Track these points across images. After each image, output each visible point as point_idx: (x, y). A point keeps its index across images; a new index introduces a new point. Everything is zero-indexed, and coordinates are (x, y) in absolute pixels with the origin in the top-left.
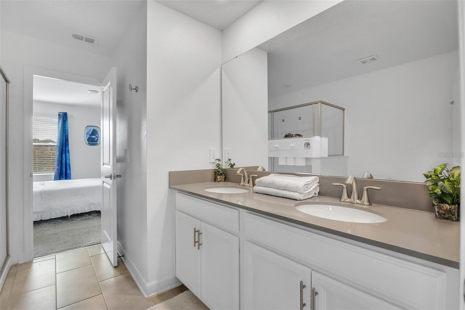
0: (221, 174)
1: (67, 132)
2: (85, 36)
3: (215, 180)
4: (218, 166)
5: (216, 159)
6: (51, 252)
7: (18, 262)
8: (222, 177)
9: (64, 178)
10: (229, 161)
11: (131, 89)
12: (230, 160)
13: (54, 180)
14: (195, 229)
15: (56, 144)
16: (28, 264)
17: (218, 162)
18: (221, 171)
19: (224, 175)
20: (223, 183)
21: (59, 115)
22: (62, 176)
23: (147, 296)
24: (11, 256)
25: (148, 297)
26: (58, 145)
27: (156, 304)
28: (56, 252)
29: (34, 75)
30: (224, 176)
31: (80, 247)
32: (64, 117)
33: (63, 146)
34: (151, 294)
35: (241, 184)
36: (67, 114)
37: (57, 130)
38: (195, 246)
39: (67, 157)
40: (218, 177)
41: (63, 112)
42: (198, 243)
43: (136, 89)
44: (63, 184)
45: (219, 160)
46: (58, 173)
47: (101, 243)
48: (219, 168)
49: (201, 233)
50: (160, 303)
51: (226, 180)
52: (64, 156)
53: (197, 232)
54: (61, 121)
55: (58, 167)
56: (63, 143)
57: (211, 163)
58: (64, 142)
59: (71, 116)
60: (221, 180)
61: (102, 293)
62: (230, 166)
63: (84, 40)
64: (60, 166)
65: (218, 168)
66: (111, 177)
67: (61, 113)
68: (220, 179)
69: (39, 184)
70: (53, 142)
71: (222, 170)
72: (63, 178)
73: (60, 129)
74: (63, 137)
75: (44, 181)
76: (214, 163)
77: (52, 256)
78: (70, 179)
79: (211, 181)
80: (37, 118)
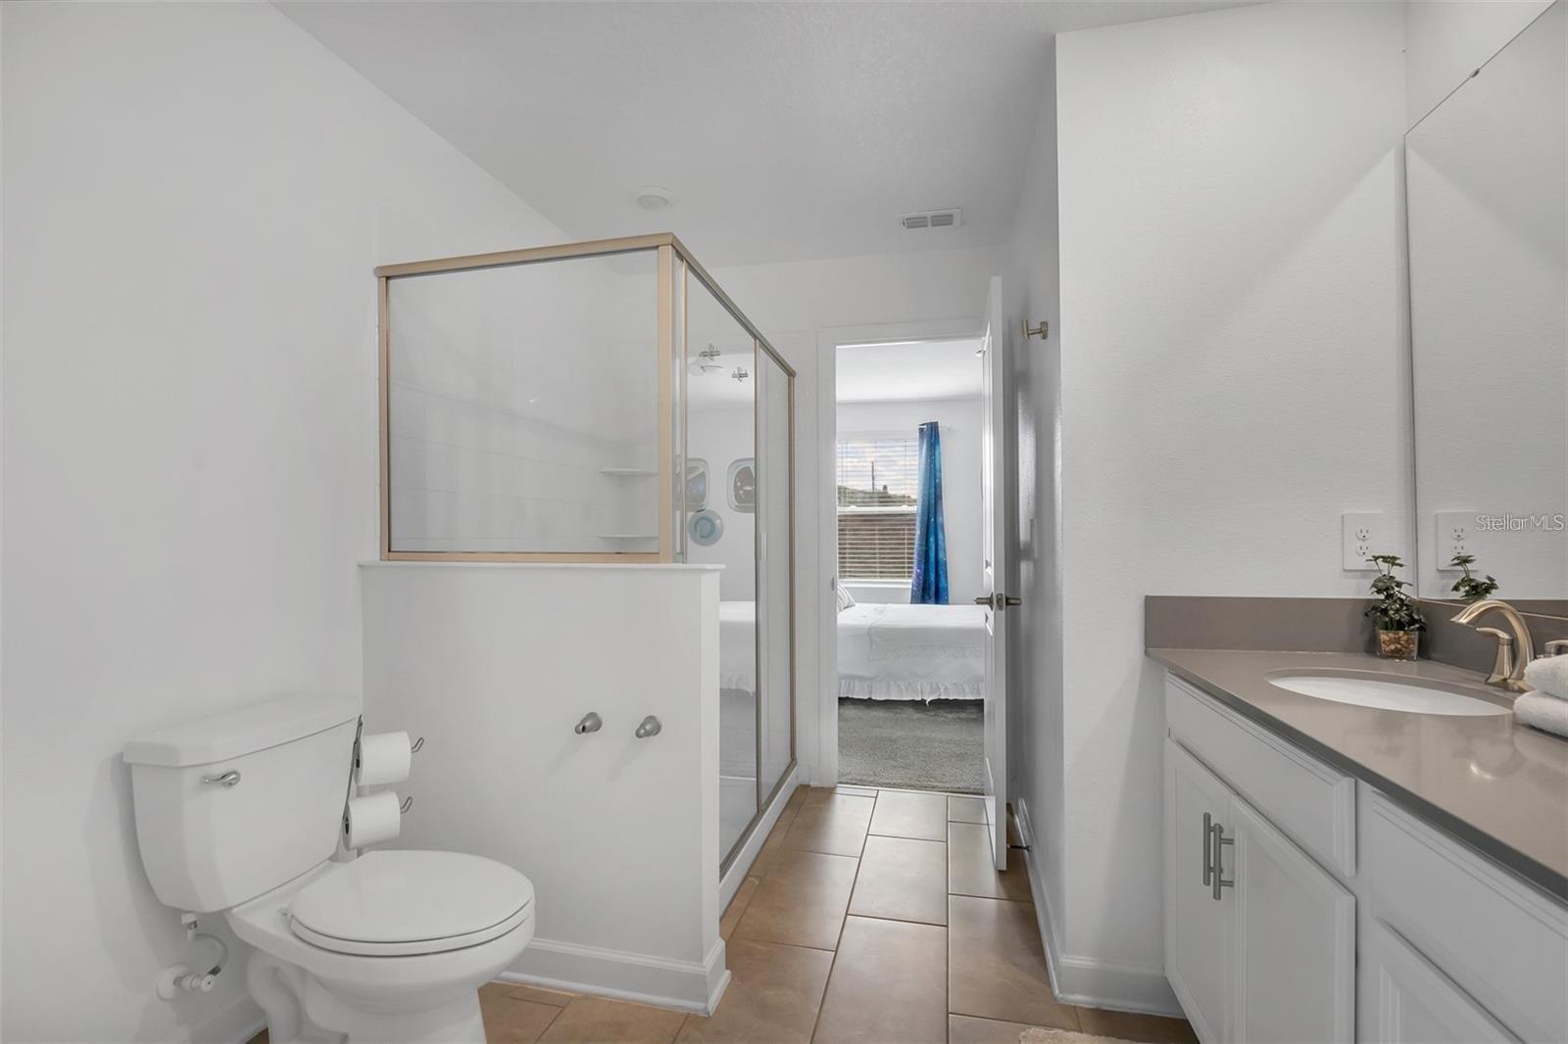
0: (1400, 626)
1: (938, 474)
2: (929, 214)
3: (1372, 647)
4: (1386, 586)
5: (1376, 558)
6: (871, 779)
7: (810, 781)
8: (1405, 637)
9: (933, 599)
10: (1460, 568)
11: (1029, 335)
12: (1464, 561)
13: (911, 603)
14: (1207, 818)
15: (915, 509)
16: (826, 794)
17: (1384, 567)
18: (1397, 611)
19: (1418, 629)
20: (1414, 665)
21: (921, 430)
22: (929, 595)
23: (1061, 996)
24: (799, 763)
25: (1062, 998)
26: (920, 511)
27: (1082, 1032)
28: (881, 785)
29: (838, 347)
30: (1415, 636)
31: (933, 787)
32: (931, 435)
33: (929, 513)
34: (1073, 993)
35: (1495, 678)
36: (939, 424)
37: (917, 472)
38: (1207, 882)
39: (940, 542)
40: (1384, 636)
41: (929, 421)
42: (1216, 876)
43: (1041, 332)
44: (931, 615)
45: (1391, 560)
46: (918, 583)
47: (983, 795)
48: (1387, 597)
49: (1230, 842)
50: (1094, 1035)
51: (1425, 651)
52: (932, 539)
53: (1215, 836)
54: (925, 447)
55: (920, 569)
56: (929, 507)
57: (1348, 574)
58: (933, 502)
59: (949, 429)
60: (1397, 651)
61: (947, 926)
62: (1462, 589)
63: (930, 224)
64: (923, 566)
65: (1382, 597)
66: (989, 601)
67: (925, 426)
68: (1392, 647)
69: (875, 609)
70: (911, 502)
71: (1402, 605)
72: (930, 598)
73: (923, 467)
74: (930, 489)
75: (886, 603)
76: (1364, 573)
77: (871, 791)
78: (946, 602)
79: (1348, 649)
80: (849, 445)
